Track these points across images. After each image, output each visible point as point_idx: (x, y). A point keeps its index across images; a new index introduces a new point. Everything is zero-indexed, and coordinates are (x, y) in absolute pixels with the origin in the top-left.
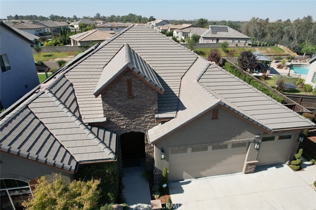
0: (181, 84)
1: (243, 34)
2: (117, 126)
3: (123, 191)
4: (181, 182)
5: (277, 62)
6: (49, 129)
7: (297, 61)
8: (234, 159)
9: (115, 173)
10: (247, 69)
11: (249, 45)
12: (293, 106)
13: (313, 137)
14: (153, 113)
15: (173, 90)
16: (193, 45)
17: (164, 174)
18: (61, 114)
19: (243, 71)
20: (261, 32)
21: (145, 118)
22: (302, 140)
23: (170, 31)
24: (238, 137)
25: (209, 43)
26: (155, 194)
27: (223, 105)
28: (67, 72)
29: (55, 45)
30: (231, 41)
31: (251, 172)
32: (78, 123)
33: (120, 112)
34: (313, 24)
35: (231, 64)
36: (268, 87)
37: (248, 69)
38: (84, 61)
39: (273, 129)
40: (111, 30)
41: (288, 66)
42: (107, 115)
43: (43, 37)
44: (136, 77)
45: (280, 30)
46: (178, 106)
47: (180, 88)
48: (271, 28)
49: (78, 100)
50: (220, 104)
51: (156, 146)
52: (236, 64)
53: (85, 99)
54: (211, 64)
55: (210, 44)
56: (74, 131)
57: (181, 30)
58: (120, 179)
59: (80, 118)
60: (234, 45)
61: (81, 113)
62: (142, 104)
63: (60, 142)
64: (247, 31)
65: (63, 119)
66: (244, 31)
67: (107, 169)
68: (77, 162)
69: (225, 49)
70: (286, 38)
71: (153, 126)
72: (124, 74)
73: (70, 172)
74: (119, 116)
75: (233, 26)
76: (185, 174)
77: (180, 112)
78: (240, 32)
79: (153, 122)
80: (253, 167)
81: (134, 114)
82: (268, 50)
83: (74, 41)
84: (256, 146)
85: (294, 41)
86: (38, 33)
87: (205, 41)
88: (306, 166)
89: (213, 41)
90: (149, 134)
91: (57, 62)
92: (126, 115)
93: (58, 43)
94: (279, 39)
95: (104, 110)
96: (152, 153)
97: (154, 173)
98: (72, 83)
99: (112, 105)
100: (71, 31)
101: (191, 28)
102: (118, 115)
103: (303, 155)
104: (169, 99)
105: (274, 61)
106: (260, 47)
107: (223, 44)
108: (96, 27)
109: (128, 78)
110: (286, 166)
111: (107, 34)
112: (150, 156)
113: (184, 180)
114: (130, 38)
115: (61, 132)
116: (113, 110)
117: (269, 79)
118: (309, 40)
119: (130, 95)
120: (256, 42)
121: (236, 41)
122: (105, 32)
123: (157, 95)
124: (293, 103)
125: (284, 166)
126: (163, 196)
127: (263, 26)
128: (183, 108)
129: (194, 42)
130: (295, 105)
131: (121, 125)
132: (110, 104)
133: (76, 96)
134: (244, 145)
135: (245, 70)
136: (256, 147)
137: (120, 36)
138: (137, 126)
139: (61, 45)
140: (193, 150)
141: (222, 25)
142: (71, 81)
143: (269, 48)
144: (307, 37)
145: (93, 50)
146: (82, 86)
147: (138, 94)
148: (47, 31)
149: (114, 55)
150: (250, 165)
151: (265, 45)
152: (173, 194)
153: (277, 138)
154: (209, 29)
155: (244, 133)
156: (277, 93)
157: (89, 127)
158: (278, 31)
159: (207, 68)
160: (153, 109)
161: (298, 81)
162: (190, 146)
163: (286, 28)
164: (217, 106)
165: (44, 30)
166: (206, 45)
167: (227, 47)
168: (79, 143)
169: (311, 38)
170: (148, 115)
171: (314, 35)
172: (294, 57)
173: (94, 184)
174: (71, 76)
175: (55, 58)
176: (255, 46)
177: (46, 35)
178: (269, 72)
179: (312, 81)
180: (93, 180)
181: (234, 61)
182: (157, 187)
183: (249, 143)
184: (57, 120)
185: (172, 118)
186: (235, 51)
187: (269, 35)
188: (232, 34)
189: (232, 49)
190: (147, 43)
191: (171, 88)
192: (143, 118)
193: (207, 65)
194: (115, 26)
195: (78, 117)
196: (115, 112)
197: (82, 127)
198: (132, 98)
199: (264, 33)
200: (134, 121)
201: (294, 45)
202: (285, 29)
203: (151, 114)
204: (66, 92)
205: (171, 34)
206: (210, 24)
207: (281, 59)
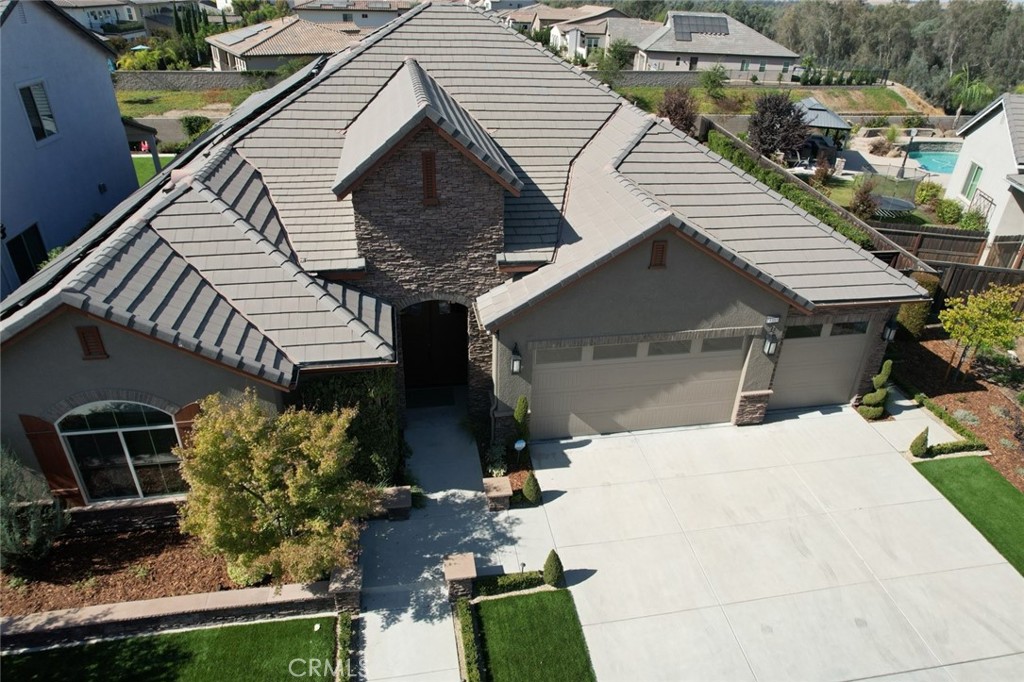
0: (568, 177)
1: (781, 43)
2: (393, 285)
3: (408, 461)
4: (563, 442)
5: (871, 134)
6: (213, 285)
7: (934, 134)
8: (707, 382)
9: (390, 404)
10: (773, 151)
11: (795, 79)
12: (892, 258)
13: (935, 341)
14: (492, 248)
15: (546, 193)
16: (614, 74)
17: (518, 415)
18: (241, 247)
19: (763, 156)
20: (839, 40)
21: (469, 264)
22: (892, 336)
23: (541, 28)
24: (719, 319)
25: (665, 70)
26: (495, 468)
27: (678, 225)
28: (242, 138)
29: (162, 64)
30: (738, 66)
31: (755, 421)
32: (290, 268)
33: (401, 243)
34: (1009, 13)
35: (730, 137)
36: (829, 204)
37: (779, 153)
38: (288, 108)
39: (815, 302)
40: (346, 19)
41: (903, 148)
42: (367, 251)
43: (116, 37)
44: (448, 145)
45: (901, 32)
46: (560, 233)
47: (566, 189)
48: (873, 26)
49: (281, 214)
50: (670, 225)
51: (498, 338)
52: (742, 138)
53: (301, 213)
54: (655, 124)
55: (667, 73)
56: (282, 289)
57: (577, 26)
58: (401, 433)
59: (293, 258)
60: (745, 80)
61: (295, 247)
62: (461, 224)
63: (247, 317)
64: (795, 31)
65: (249, 261)
66: (782, 34)
67: (371, 388)
68: (295, 366)
69: (717, 93)
70: (918, 60)
71: (492, 286)
72: (415, 137)
73: (280, 388)
74: (399, 254)
75: (750, 17)
76: (574, 421)
77: (564, 249)
78: (771, 36)
79: (491, 275)
80: (759, 408)
81: (439, 250)
82: (854, 98)
83: (223, 54)
84: (769, 347)
85: (945, 69)
86: (98, 22)
87: (654, 65)
88: (900, 409)
89: (678, 64)
90: (479, 307)
91: (181, 120)
92: (420, 251)
93: (170, 61)
94: (896, 61)
95: (360, 238)
96: (487, 362)
97: (491, 414)
98: (259, 170)
99: (379, 225)
100: (210, 19)
101: (608, 19)
102: (396, 252)
103: (892, 379)
104: (536, 215)
105: (864, 130)
106: (830, 89)
107: (708, 75)
108: (294, 9)
109: (426, 148)
110: (848, 410)
111: (331, 34)
112: (481, 373)
113: (571, 438)
114: (421, 43)
115: (248, 291)
116: (382, 238)
117: (839, 183)
118: (994, 66)
119: (431, 198)
120: (815, 73)
121: (754, 67)
122: (326, 25)
123: (502, 198)
124: (893, 248)
125: (844, 409)
126: (516, 474)
127: (847, 19)
128: (573, 238)
129: (615, 67)
130: (899, 253)
131: (405, 281)
132: (375, 222)
133: (276, 205)
134: (736, 343)
135: (767, 153)
136: (766, 351)
137: (392, 36)
138: (447, 284)
139: (181, 68)
140: (598, 355)
141: (714, 12)
142: (254, 165)
143: (857, 92)
144: (988, 58)
145: (311, 76)
146: (288, 179)
147: (451, 194)
148: (128, 19)
149: (375, 92)
150: (750, 402)
151: (845, 82)
152: (541, 468)
153: (827, 329)
154: (669, 25)
155: (735, 309)
156: (852, 221)
157: (321, 282)
158: (896, 35)
159: (645, 135)
160: (491, 238)
161: (924, 192)
162: (588, 340)
163: (923, 25)
164: (664, 229)
165: (117, 14)
166: (656, 76)
167: (722, 86)
168: (298, 320)
169: (999, 62)
170: (476, 255)
171: (1009, 51)
172: (927, 119)
173: (343, 418)
174: (254, 150)
175: (166, 111)
176: (812, 84)
177: (127, 31)
178: (843, 164)
179: (963, 192)
180: (339, 410)
181: (737, 127)
182: (499, 451)
183: (751, 338)
184: (236, 261)
185: (544, 264)
186: (749, 99)
187: (864, 48)
188: (740, 42)
189: (739, 93)
190: (472, 58)
191: (540, 187)
192: (465, 263)
193: (644, 124)
194: (357, 7)
195: (288, 255)
196: (388, 245)
197: (303, 280)
198: (436, 206)
199: (848, 40)
200: (440, 272)
201: (942, 83)
202: (919, 29)
203: (487, 253)
204: (247, 192)
205: (543, 38)
206: (672, 8)
207: (886, 124)
